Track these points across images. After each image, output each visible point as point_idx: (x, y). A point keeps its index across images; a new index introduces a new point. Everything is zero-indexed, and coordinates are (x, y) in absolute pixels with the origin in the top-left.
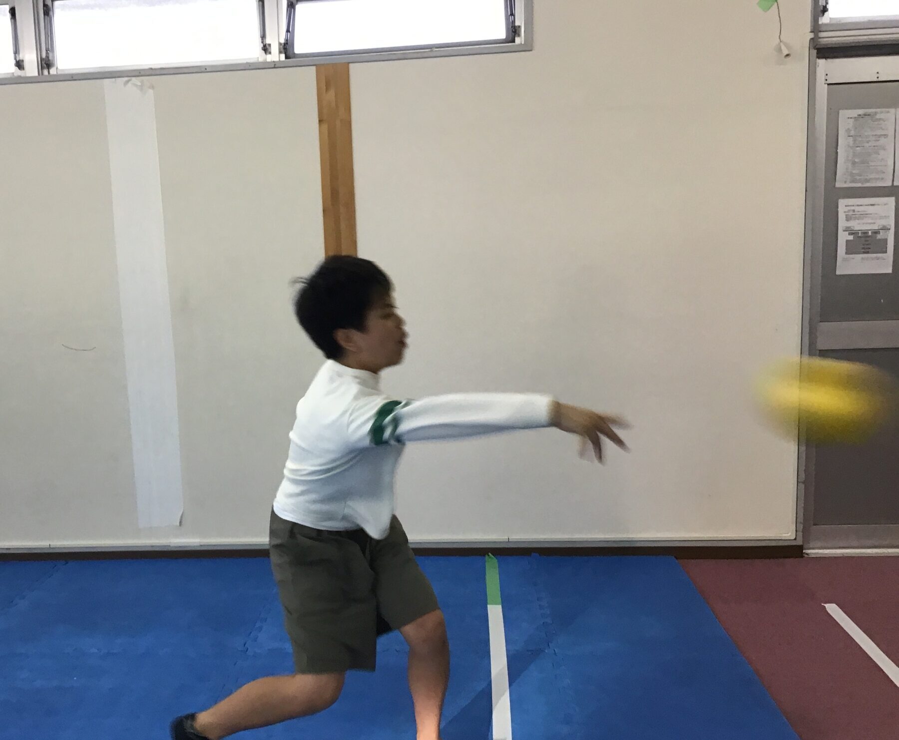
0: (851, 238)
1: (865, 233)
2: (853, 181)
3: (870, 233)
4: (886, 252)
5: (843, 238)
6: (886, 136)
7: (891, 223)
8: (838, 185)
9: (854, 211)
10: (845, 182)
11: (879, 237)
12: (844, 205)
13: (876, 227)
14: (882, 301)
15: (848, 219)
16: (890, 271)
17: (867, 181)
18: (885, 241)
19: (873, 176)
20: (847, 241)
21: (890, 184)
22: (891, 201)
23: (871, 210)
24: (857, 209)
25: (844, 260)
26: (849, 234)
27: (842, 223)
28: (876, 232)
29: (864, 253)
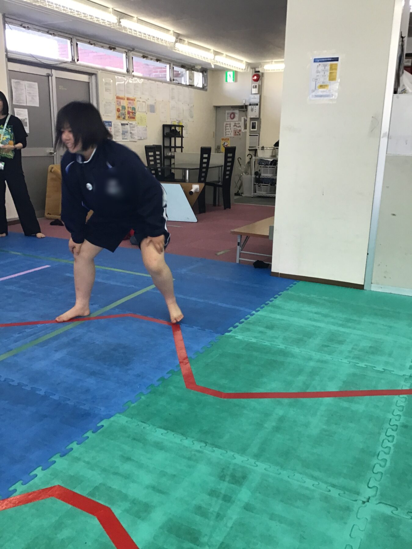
2: (17, 103)
3: (23, 120)
4: (27, 126)
6: (23, 89)
7: (27, 117)
10: (15, 103)
11: (25, 121)
12: (15, 109)
17: (21, 103)
18: (26, 123)
21: (25, 105)
22: (26, 110)
23: (22, 112)
24: (19, 112)
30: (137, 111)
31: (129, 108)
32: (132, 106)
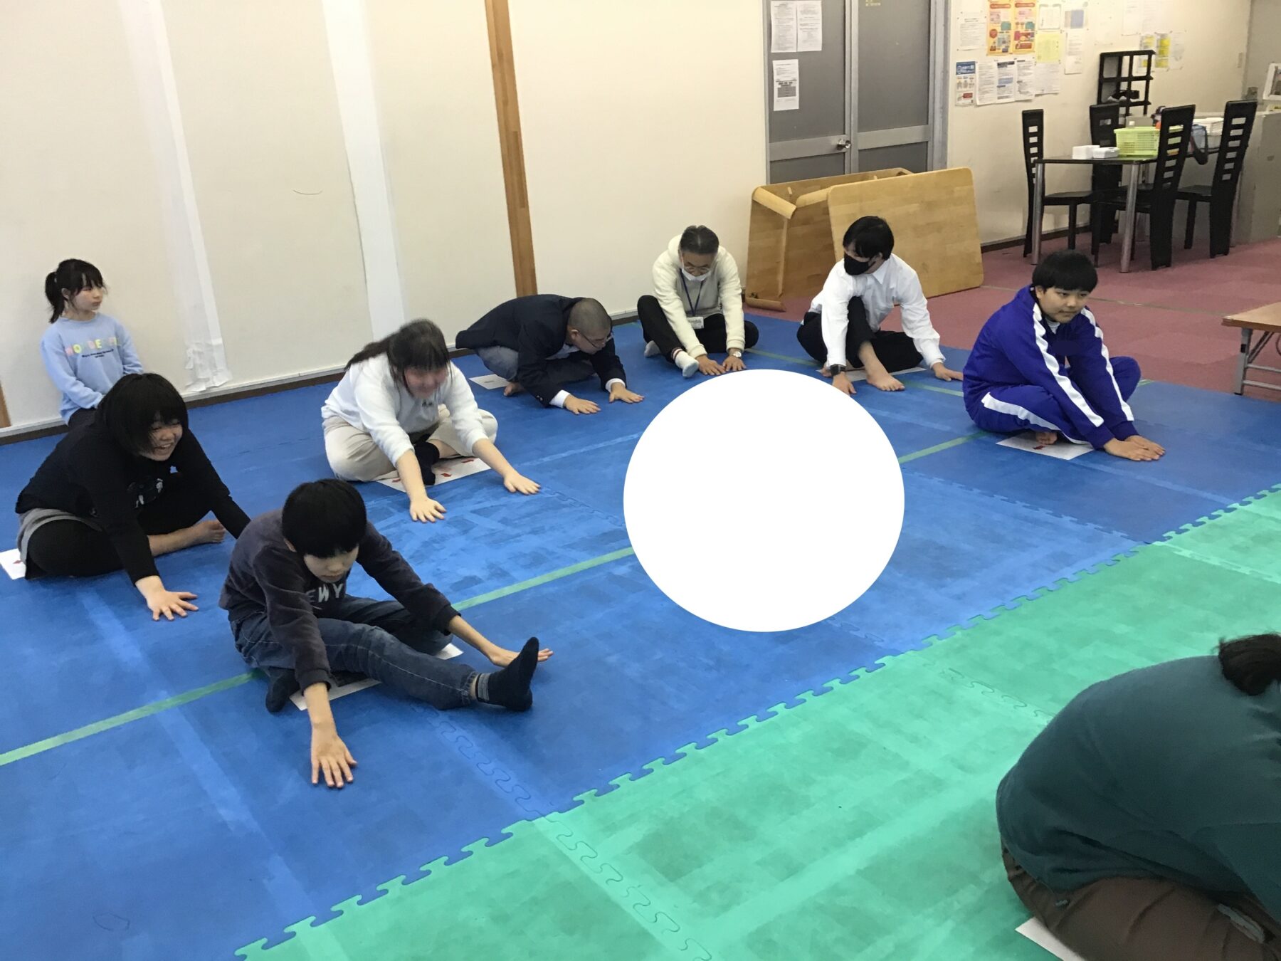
0: (780, 86)
1: (786, 83)
2: (779, 49)
3: (788, 83)
4: (795, 95)
5: (776, 86)
6: (792, 19)
7: (797, 76)
8: (773, 51)
9: (780, 68)
10: (776, 49)
11: (792, 85)
12: (775, 63)
13: (789, 79)
14: (795, 127)
15: (778, 74)
16: (797, 108)
17: (786, 48)
18: (795, 88)
19: (788, 45)
20: (779, 89)
21: (795, 51)
22: (796, 62)
23: (788, 68)
25: (778, 101)
26: (780, 84)
27: (776, 78)
28: (791, 83)
29: (787, 96)
30: (1040, 29)
31: (1020, 26)
32: (1026, 21)
